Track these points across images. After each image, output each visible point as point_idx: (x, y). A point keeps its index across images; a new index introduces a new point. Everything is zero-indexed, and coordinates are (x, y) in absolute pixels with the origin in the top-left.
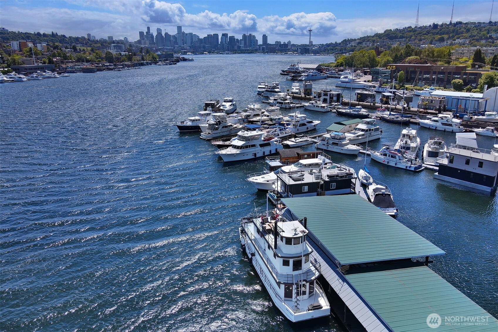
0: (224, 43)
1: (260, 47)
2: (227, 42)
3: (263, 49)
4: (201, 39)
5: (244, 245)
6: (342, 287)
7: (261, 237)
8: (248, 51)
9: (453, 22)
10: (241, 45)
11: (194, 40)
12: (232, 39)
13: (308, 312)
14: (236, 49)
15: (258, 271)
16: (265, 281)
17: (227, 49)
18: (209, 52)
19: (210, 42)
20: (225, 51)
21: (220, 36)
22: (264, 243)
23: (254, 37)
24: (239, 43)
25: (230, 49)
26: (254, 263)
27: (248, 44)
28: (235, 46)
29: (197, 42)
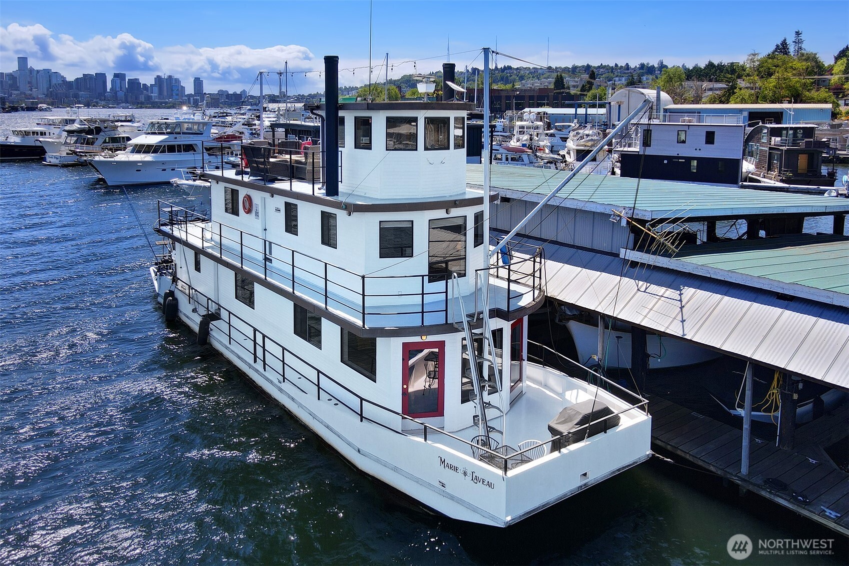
0: (118, 89)
1: (189, 99)
2: (124, 90)
3: (196, 101)
4: (70, 82)
5: (171, 293)
6: (684, 309)
7: (249, 211)
8: (167, 105)
9: (499, 67)
10: (152, 95)
11: (54, 81)
12: (134, 83)
13: (564, 450)
14: (143, 100)
15: (239, 357)
16: (284, 382)
17: (124, 99)
18: (88, 105)
19: (88, 87)
20: (120, 103)
21: (109, 78)
22: (265, 230)
23: (177, 81)
24: (147, 91)
25: (129, 99)
26: (219, 338)
27: (165, 93)
28: (140, 96)
29: (60, 86)
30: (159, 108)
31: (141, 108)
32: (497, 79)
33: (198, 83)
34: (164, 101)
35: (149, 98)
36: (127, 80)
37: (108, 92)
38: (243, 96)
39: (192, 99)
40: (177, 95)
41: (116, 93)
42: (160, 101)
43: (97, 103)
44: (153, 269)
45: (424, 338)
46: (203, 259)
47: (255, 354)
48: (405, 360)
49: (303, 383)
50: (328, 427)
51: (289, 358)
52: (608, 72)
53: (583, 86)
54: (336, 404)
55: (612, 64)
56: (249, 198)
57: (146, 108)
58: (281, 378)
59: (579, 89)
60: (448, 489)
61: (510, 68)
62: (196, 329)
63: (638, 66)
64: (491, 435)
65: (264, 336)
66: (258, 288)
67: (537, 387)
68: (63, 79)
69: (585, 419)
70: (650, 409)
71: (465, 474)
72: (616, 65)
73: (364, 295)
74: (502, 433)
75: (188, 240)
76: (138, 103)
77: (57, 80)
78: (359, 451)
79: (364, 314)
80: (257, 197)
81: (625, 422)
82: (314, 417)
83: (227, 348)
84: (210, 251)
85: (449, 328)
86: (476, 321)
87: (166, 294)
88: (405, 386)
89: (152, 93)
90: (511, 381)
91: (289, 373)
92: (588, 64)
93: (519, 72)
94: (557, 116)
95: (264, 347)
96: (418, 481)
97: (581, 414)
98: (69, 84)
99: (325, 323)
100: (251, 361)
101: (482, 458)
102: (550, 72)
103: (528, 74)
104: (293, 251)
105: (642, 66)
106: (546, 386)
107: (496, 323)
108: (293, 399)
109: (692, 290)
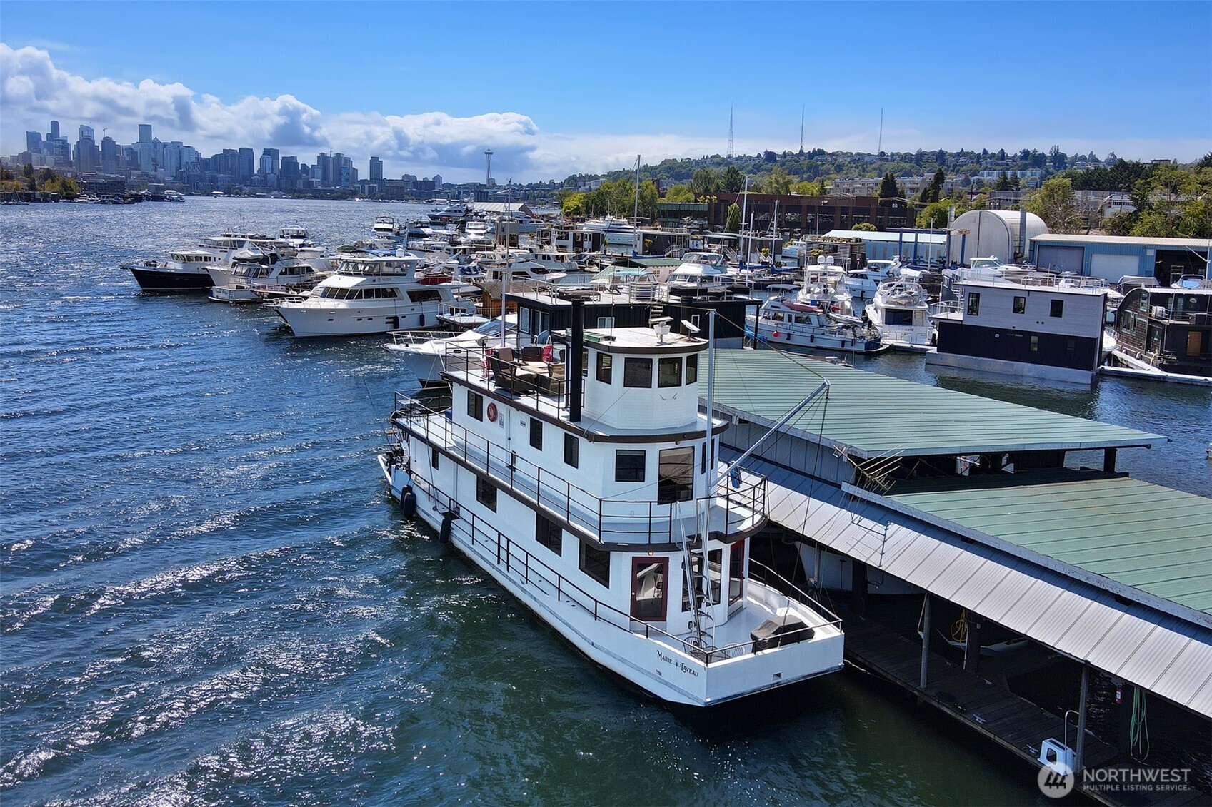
0: (268, 171)
1: (363, 187)
2: (276, 171)
3: (372, 190)
4: (206, 160)
5: (409, 489)
6: (885, 543)
7: (493, 419)
8: (333, 195)
9: (806, 151)
10: (313, 179)
11: (185, 159)
12: (290, 163)
13: (759, 653)
14: (301, 187)
15: (483, 558)
16: (527, 583)
17: (276, 184)
18: (228, 192)
19: (230, 166)
20: (271, 190)
21: (258, 155)
22: (509, 439)
23: (348, 161)
24: (307, 174)
25: (283, 185)
26: (461, 538)
27: (331, 178)
28: (298, 181)
29: (194, 165)
30: (322, 198)
31: (299, 197)
32: (803, 169)
33: (376, 164)
34: (328, 188)
35: (309, 184)
36: (280, 159)
37: (256, 175)
38: (437, 184)
39: (366, 186)
40: (347, 180)
41: (265, 176)
42: (324, 188)
43: (241, 189)
44: (381, 458)
45: (651, 554)
46: (441, 457)
47: (499, 556)
48: (634, 572)
49: (543, 585)
50: (566, 624)
51: (531, 562)
52: (972, 162)
53: (925, 191)
54: (574, 606)
55: (979, 151)
56: (493, 407)
57: (306, 197)
58: (524, 580)
59: (919, 194)
60: (664, 677)
61: (821, 152)
62: (438, 528)
63: (1019, 154)
64: (702, 638)
65: (508, 540)
66: (500, 494)
67: (758, 603)
68: (196, 156)
69: (780, 630)
70: (844, 627)
71: (677, 665)
72: (985, 152)
73: (600, 515)
74: (712, 637)
75: (429, 437)
76: (295, 191)
77: (189, 158)
78: (593, 645)
79: (600, 531)
80: (502, 408)
81: (819, 635)
82: (555, 615)
83: (470, 548)
84: (452, 452)
85: (673, 547)
86: (695, 542)
87: (404, 489)
88: (634, 594)
89: (314, 177)
90: (730, 597)
91: (531, 576)
92: (941, 150)
93: (836, 160)
94: (876, 244)
95: (508, 551)
96: (640, 670)
97: (777, 625)
98: (205, 163)
99: (565, 533)
100: (495, 563)
101: (692, 653)
102: (882, 159)
103: (849, 163)
104: (539, 468)
105: (1026, 154)
106: (767, 603)
107: (715, 545)
108: (535, 599)
109: (897, 526)
